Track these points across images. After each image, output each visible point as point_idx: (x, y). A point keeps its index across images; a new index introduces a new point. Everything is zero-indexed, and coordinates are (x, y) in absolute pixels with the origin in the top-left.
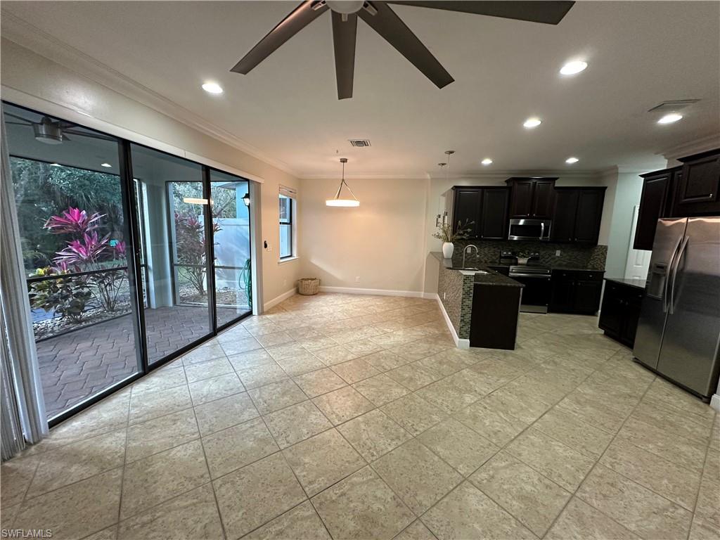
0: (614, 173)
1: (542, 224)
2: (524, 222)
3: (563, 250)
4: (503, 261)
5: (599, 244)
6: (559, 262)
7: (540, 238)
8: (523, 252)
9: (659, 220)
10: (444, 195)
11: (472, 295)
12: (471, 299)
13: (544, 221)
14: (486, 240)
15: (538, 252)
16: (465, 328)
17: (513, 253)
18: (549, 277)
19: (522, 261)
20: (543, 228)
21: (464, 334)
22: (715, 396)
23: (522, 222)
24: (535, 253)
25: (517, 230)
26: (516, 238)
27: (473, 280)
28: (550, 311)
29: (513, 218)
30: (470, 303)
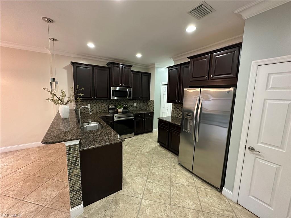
0: (153, 66)
1: (128, 90)
2: (119, 89)
3: (137, 103)
4: (110, 111)
5: (150, 99)
6: (136, 108)
7: (128, 98)
8: (120, 105)
9: (185, 89)
10: (65, 68)
11: (79, 163)
12: (79, 167)
13: (128, 88)
14: (98, 99)
15: (127, 105)
16: (76, 197)
17: (115, 106)
18: (133, 118)
19: (120, 110)
20: (128, 92)
21: (77, 202)
22: (224, 189)
23: (118, 89)
24: (125, 105)
25: (116, 93)
26: (116, 98)
27: (78, 148)
28: (136, 135)
29: (112, 86)
30: (78, 171)
